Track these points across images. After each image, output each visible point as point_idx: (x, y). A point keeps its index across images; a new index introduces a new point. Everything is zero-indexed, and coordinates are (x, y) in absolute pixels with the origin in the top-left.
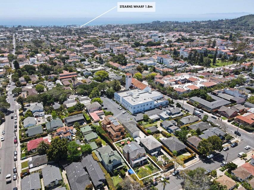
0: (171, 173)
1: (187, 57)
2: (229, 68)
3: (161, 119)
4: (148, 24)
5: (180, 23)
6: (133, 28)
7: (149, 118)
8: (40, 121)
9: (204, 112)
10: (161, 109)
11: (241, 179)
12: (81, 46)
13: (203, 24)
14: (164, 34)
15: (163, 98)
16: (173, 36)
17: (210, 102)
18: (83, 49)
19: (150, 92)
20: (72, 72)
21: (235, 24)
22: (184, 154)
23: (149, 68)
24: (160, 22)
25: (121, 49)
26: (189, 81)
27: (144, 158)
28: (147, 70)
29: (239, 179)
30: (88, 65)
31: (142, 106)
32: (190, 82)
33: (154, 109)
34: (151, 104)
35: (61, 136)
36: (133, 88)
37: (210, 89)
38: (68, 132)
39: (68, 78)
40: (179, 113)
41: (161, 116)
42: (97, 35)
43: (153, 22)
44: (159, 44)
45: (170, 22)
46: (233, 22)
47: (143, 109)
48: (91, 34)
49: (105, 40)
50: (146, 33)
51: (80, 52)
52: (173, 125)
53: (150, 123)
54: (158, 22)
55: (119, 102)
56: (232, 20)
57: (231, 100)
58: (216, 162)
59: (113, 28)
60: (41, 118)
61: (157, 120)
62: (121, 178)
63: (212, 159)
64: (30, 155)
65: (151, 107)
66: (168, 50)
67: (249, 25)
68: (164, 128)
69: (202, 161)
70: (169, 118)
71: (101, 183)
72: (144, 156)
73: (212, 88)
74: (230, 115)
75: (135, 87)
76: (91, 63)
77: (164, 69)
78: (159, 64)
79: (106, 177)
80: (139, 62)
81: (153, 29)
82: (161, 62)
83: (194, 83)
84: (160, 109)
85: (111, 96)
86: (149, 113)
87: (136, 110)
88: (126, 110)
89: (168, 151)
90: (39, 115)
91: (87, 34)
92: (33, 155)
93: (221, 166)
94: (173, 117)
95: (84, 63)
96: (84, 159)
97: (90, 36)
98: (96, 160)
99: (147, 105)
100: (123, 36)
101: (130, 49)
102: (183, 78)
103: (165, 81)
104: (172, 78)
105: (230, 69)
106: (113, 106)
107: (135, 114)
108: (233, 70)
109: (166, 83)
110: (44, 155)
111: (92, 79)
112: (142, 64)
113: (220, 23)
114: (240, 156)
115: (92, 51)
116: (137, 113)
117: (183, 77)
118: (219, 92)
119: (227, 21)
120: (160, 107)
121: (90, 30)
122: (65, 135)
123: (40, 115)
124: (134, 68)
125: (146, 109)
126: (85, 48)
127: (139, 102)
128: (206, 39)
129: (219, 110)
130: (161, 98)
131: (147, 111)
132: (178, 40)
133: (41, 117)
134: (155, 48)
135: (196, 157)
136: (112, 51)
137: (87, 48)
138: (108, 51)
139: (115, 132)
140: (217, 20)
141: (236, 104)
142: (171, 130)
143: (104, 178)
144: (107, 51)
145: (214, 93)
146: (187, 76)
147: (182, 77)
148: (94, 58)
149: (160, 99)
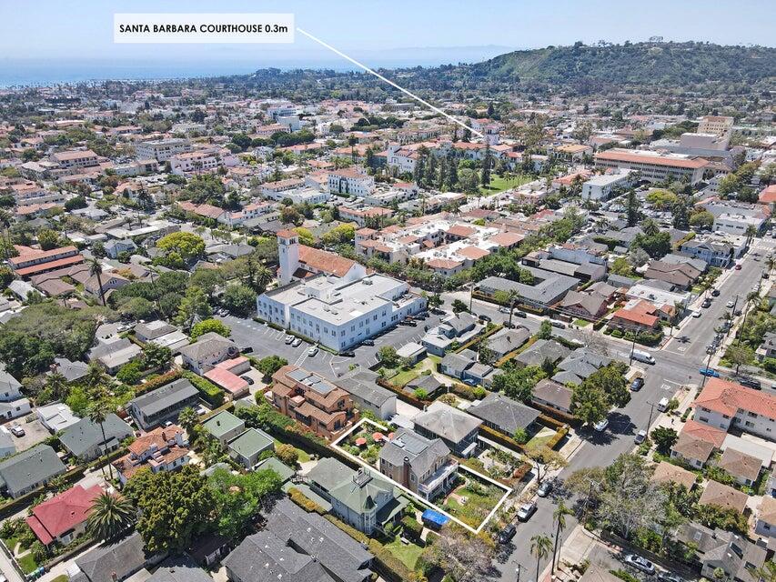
0: (533, 491)
1: (412, 170)
2: (531, 193)
3: (428, 354)
4: (244, 78)
5: (340, 75)
6: (202, 93)
7: (398, 357)
8: (24, 435)
9: (528, 315)
10: (415, 325)
11: (699, 463)
12: (41, 156)
13: (404, 78)
14: (310, 109)
15: (407, 292)
16: (338, 114)
17: (533, 285)
18: (57, 167)
19: (367, 279)
20: (58, 247)
21: (485, 78)
22: (538, 435)
23: (316, 213)
24: (279, 71)
25: (200, 158)
26: (452, 238)
27: (449, 469)
28: (310, 217)
29: (693, 464)
30: (102, 218)
31: (361, 325)
32: (456, 241)
33: (393, 327)
34: (384, 314)
35: (154, 463)
36: (309, 275)
37: (514, 251)
38: (173, 446)
39: (51, 270)
40: (473, 327)
41: (427, 344)
42: (79, 119)
43: (258, 73)
44: (310, 139)
45: (310, 71)
46: (479, 70)
47: (364, 335)
48: (59, 116)
49: (121, 132)
50: (252, 105)
51: (46, 176)
52: (473, 363)
53: (405, 369)
54: (275, 72)
55: (279, 324)
56: (477, 66)
57: (577, 275)
58: (618, 436)
59: (129, 93)
60: (22, 420)
61: (422, 356)
62: (411, 544)
63: (608, 431)
64: (58, 555)
65: (384, 324)
66: (346, 154)
67: (518, 80)
68: (452, 377)
69: (590, 440)
70: (451, 345)
71: (367, 572)
72: (448, 463)
73: (517, 250)
74: (594, 311)
75: (315, 271)
76: (110, 212)
77: (363, 209)
78: (339, 198)
79: (374, 550)
80: (274, 195)
81: (268, 94)
82: (343, 192)
83: (468, 240)
84: (411, 325)
85: (243, 309)
86: (384, 341)
87: (347, 340)
88: (312, 343)
89: (499, 435)
90: (9, 413)
91: (41, 114)
92: (68, 553)
93: (637, 444)
94: (462, 340)
95: (83, 215)
96: (271, 517)
97: (58, 122)
98: (314, 511)
99: (375, 318)
100: (178, 116)
101: (226, 158)
102: (433, 231)
103: (389, 245)
104: (405, 233)
105: (533, 194)
106: (265, 339)
107: (347, 351)
108: (540, 197)
109: (395, 250)
110: (121, 542)
111: (148, 263)
112: (288, 202)
113: (447, 73)
114: (664, 409)
115: (93, 173)
116: (353, 347)
117: (433, 226)
118: (539, 257)
119: (464, 69)
120: (409, 319)
121: (47, 100)
122: (168, 459)
123: (14, 413)
124: (270, 216)
125: (373, 331)
126: (63, 162)
127: (351, 314)
128: (435, 119)
129: (565, 303)
130: (402, 293)
131: (376, 336)
132: (361, 125)
133: (17, 417)
134: (302, 152)
135: (570, 436)
136: (168, 169)
137: (70, 163)
138: (153, 168)
139: (330, 413)
140: (438, 66)
141: (592, 284)
142: (473, 377)
143: (368, 556)
144: (149, 170)
145: (528, 261)
146: (439, 224)
147: (429, 228)
148: (116, 193)
149: (401, 297)
